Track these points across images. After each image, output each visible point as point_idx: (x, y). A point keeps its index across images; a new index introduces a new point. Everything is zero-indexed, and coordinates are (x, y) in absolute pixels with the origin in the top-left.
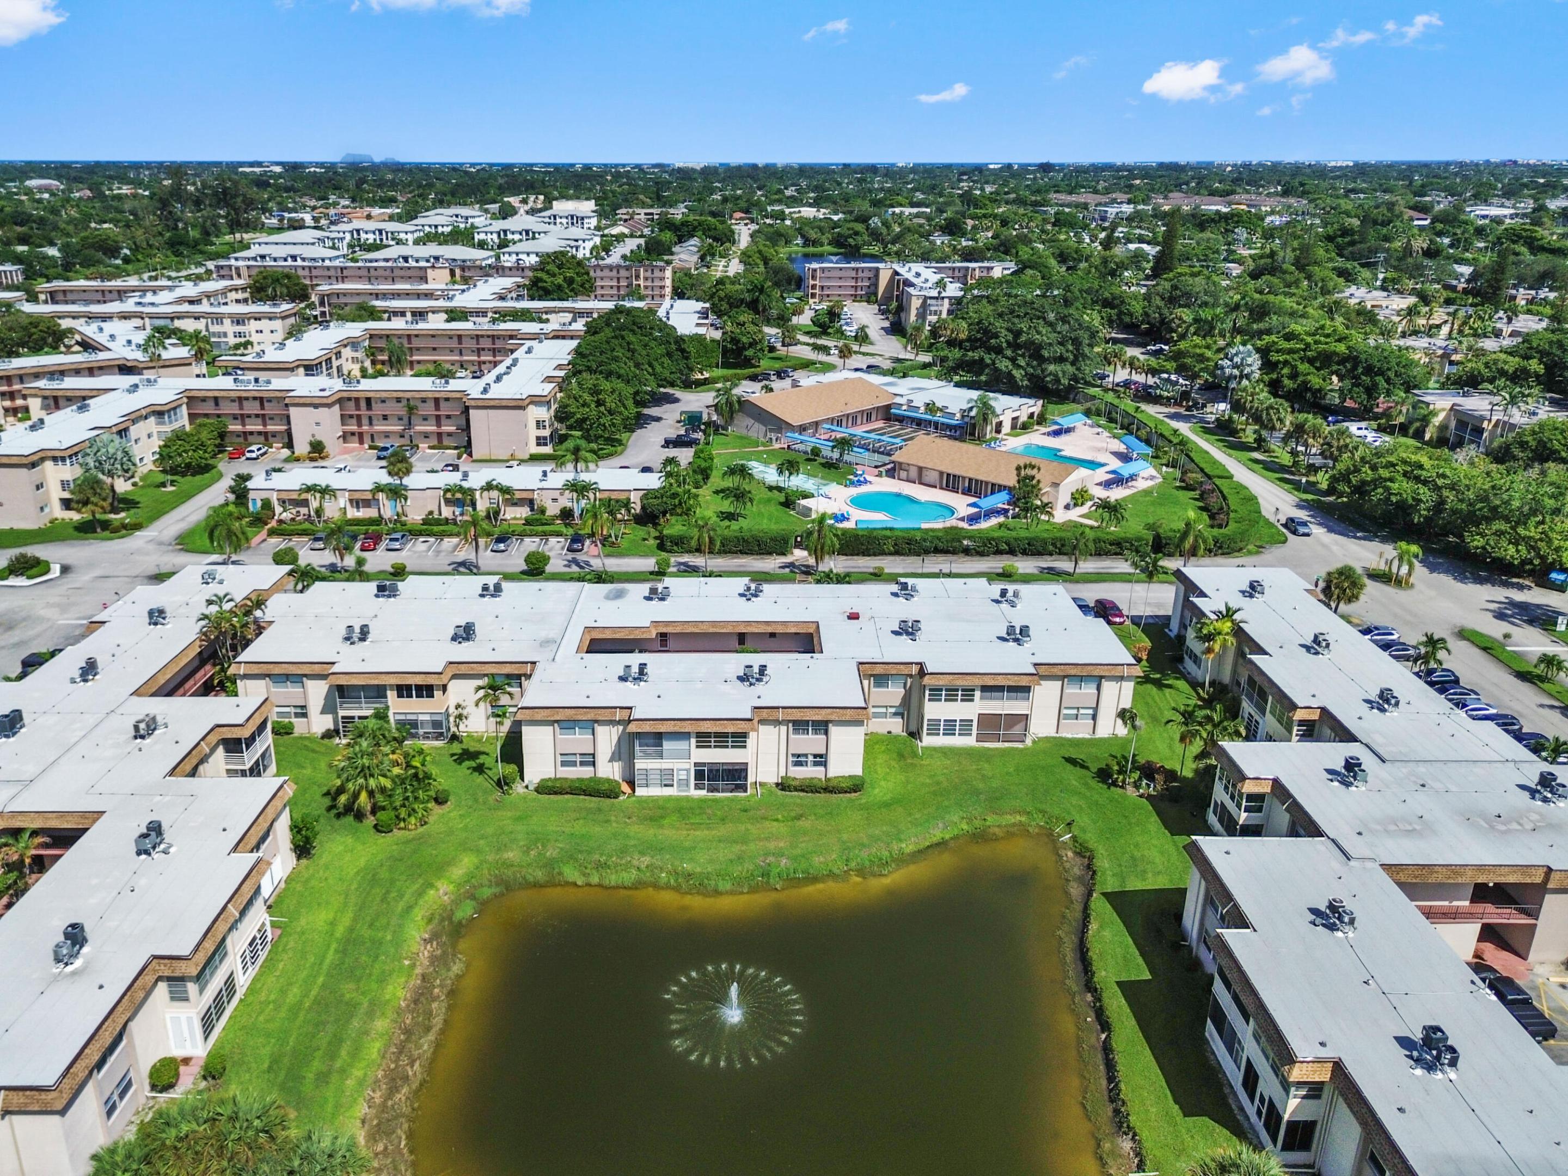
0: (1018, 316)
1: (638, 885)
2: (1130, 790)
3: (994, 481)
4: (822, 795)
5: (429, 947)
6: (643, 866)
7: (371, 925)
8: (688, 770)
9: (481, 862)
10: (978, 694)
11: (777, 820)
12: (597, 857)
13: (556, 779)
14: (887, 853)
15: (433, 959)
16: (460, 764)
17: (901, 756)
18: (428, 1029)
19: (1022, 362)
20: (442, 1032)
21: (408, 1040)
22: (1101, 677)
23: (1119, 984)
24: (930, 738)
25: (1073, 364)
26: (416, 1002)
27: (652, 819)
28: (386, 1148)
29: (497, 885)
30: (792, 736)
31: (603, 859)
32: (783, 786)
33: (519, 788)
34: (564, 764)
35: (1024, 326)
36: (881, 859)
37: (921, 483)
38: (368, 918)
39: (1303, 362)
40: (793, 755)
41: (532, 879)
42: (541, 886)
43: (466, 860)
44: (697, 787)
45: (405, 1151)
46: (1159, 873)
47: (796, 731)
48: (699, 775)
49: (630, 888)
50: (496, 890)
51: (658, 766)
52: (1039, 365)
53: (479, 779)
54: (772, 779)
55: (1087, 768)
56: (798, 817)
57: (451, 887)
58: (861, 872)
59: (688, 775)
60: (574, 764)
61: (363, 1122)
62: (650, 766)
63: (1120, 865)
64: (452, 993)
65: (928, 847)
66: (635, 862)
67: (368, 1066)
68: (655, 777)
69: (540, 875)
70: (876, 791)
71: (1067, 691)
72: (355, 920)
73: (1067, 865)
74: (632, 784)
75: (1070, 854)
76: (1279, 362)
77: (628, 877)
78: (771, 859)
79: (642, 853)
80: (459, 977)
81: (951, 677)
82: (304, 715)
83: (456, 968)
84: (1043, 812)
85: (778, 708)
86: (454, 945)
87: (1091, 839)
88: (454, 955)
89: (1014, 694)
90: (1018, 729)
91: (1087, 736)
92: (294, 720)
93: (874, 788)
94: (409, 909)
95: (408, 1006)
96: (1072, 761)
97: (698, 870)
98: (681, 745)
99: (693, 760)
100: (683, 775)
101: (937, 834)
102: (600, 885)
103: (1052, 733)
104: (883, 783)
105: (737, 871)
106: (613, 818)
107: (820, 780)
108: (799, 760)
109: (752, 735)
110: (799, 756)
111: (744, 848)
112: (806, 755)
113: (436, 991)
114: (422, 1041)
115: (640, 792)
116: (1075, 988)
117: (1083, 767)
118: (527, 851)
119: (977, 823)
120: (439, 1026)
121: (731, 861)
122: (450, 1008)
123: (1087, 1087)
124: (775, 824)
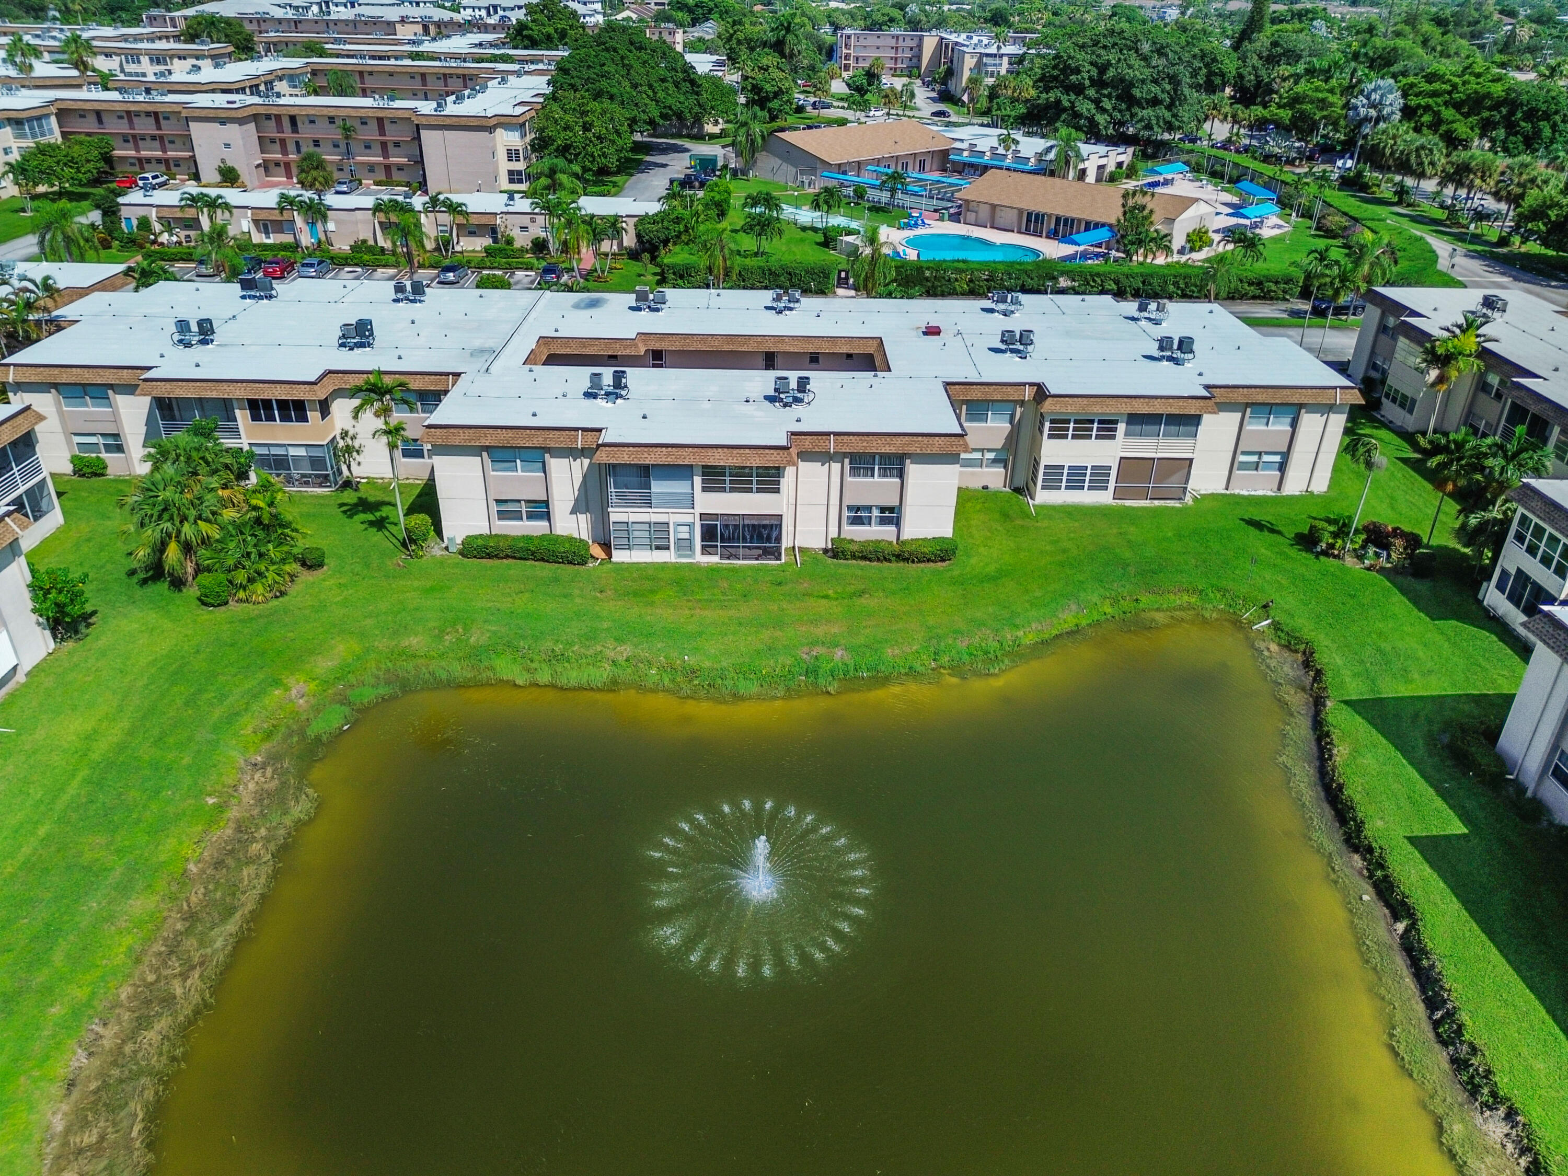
0: (1105, 47)
1: (613, 686)
2: (1350, 561)
3: (1089, 218)
4: (894, 565)
5: (258, 776)
6: (621, 659)
7: (159, 741)
8: (691, 526)
9: (367, 650)
10: (1121, 427)
11: (826, 597)
12: (549, 644)
13: (491, 536)
14: (996, 644)
15: (261, 796)
16: (351, 517)
17: (1006, 516)
18: (230, 911)
19: (1107, 104)
20: (254, 917)
21: (188, 932)
22: (1301, 406)
23: (1414, 841)
24: (1046, 492)
25: (1169, 108)
26: (218, 864)
27: (635, 594)
28: (102, 1138)
29: (388, 683)
30: (849, 479)
31: (559, 648)
32: (836, 551)
33: (436, 550)
34: (502, 515)
35: (1113, 57)
36: (986, 653)
37: (992, 227)
38: (156, 732)
39: (1447, 107)
40: (850, 508)
41: (444, 676)
42: (459, 686)
43: (341, 647)
44: (705, 550)
45: (138, 1144)
46: (1430, 672)
47: (855, 472)
48: (709, 534)
49: (599, 690)
50: (383, 691)
51: (644, 518)
52: (1128, 109)
53: (376, 536)
54: (817, 542)
55: (1279, 532)
56: (861, 593)
57: (312, 686)
58: (956, 669)
59: (692, 532)
60: (517, 516)
61: (71, 1084)
62: (633, 518)
63: (1362, 662)
64: (283, 851)
65: (1057, 637)
66: (610, 654)
67: (102, 978)
68: (640, 534)
69: (459, 670)
70: (973, 561)
71: (1248, 427)
72: (131, 733)
73: (1273, 663)
74: (607, 547)
75: (1274, 647)
76: (1419, 106)
77: (600, 674)
78: (819, 650)
79: (619, 640)
80: (300, 825)
81: (1085, 401)
82: (119, 449)
83: (299, 809)
84: (1224, 591)
85: (828, 434)
86: (302, 776)
87: (1305, 626)
88: (299, 789)
89: (1173, 429)
90: (1173, 482)
91: (1270, 493)
92: (104, 455)
93: (969, 556)
94: (232, 717)
95: (203, 871)
96: (1257, 525)
97: (707, 664)
98: (679, 487)
99: (699, 509)
100: (684, 533)
101: (1068, 619)
102: (553, 686)
103: (1220, 488)
104: (982, 550)
105: (766, 666)
106: (577, 592)
107: (890, 543)
108: (858, 516)
109: (790, 471)
110: (858, 509)
111: (778, 633)
112: (869, 508)
113: (255, 847)
114: (217, 931)
115: (619, 556)
116: (1330, 847)
117: (1273, 531)
118: (439, 636)
119: (1126, 605)
120: (250, 906)
121: (758, 652)
122: (276, 875)
123: (1391, 1017)
124: (824, 602)
